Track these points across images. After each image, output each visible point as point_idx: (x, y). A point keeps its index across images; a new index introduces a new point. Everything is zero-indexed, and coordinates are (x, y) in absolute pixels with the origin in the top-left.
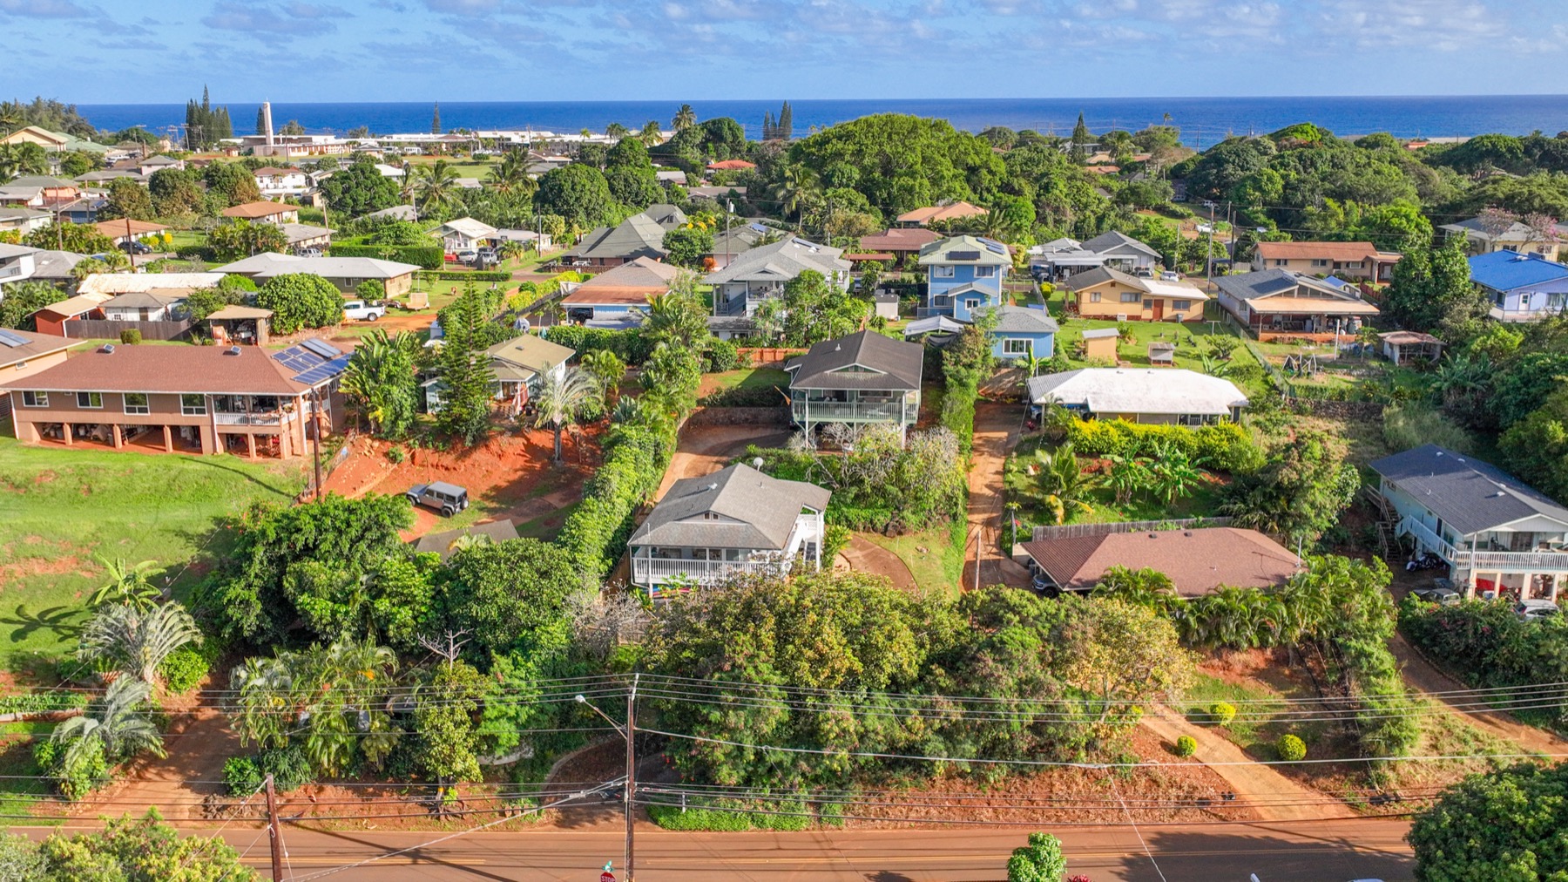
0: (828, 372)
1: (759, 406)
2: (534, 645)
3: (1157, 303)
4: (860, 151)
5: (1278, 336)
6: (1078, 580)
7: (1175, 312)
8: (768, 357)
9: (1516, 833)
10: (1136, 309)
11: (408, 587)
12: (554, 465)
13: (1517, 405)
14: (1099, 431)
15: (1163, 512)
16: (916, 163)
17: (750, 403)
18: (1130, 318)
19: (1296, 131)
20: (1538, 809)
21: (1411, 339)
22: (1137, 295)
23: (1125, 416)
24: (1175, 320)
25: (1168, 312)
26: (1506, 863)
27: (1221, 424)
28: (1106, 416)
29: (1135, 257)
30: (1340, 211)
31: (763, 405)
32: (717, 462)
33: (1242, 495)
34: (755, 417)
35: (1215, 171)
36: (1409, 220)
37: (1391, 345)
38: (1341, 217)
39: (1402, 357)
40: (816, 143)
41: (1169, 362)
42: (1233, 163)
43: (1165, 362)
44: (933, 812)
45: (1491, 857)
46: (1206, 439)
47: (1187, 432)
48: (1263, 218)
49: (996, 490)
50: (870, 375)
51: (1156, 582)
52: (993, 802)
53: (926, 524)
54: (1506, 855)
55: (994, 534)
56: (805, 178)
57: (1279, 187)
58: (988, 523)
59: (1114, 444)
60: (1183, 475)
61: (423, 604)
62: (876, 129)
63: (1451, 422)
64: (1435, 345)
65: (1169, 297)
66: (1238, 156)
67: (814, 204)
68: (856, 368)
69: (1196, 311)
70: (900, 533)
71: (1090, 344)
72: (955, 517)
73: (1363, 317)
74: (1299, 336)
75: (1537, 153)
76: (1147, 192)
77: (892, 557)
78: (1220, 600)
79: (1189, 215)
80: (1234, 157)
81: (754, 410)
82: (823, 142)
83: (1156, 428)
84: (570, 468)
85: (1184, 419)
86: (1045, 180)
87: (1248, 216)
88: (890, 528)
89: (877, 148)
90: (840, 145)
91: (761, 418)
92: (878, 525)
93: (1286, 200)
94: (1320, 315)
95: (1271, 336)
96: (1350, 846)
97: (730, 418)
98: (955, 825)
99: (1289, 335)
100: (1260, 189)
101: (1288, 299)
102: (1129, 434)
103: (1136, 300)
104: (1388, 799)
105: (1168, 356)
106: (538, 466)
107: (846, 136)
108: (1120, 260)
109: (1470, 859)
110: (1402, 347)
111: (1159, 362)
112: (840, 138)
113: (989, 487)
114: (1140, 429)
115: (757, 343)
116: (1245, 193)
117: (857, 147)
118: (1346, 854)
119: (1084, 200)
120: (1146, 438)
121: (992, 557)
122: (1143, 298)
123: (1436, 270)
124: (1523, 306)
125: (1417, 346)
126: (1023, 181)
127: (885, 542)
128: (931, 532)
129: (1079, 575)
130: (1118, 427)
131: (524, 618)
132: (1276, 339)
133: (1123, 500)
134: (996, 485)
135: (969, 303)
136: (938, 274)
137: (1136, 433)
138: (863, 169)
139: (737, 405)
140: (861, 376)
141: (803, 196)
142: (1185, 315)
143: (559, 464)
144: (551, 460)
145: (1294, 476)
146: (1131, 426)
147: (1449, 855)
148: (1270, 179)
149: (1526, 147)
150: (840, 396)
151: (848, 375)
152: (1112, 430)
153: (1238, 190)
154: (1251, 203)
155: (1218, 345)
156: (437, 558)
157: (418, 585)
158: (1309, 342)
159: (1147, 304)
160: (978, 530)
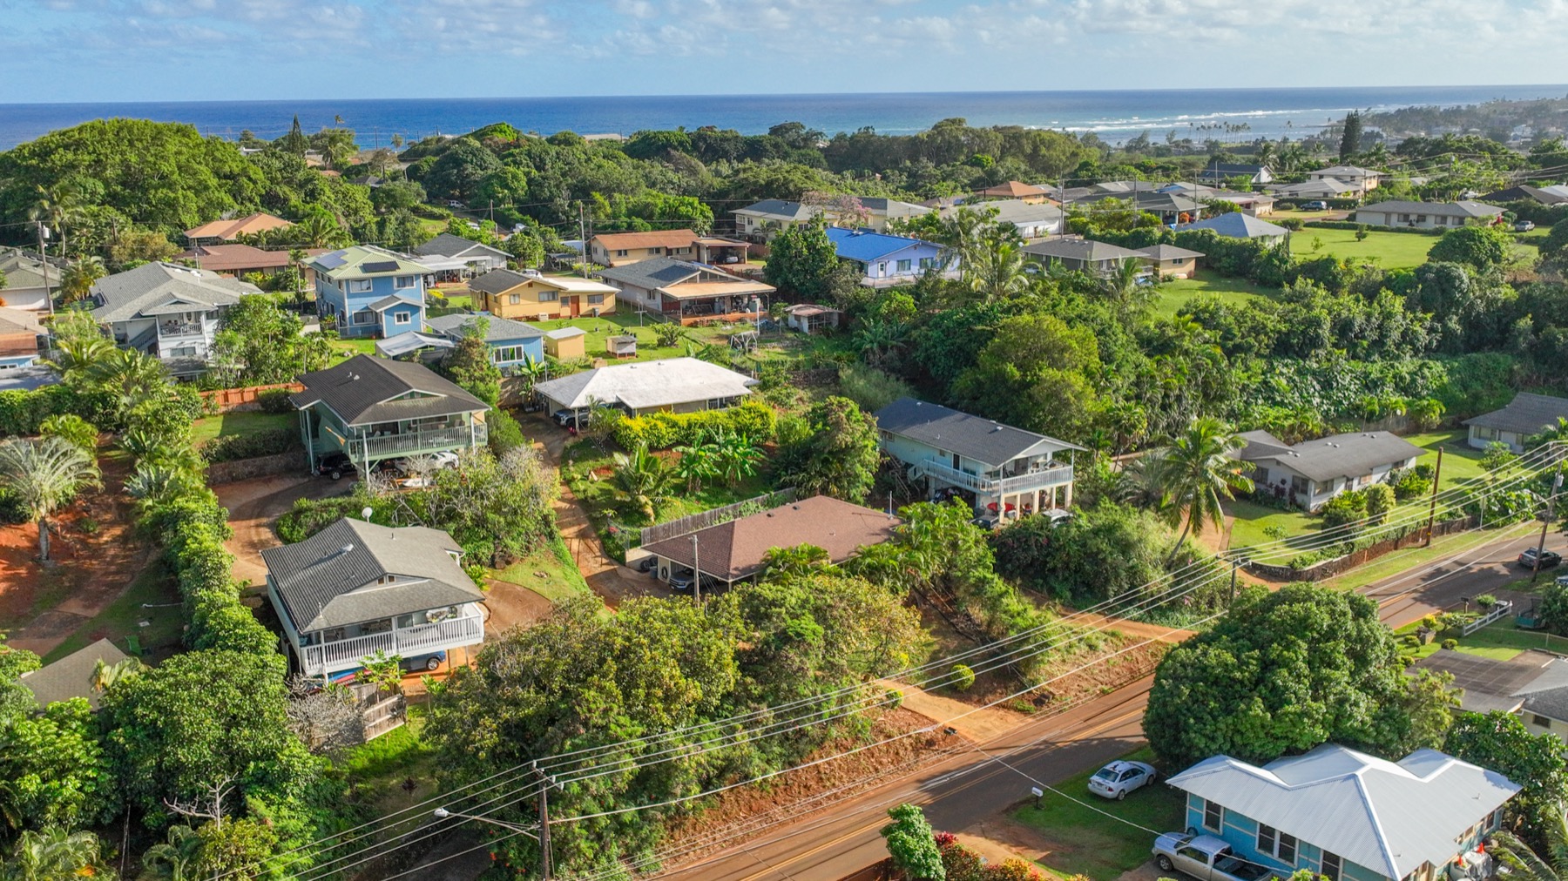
0: (382, 403)
1: (263, 455)
2: (286, 774)
3: (573, 299)
4: (98, 162)
5: (698, 319)
6: (736, 569)
7: (591, 307)
8: (235, 399)
9: (1238, 687)
10: (555, 307)
11: (62, 751)
12: (43, 567)
13: (945, 356)
14: (648, 427)
15: (729, 493)
16: (172, 173)
17: (253, 453)
18: (551, 316)
19: (495, 130)
20: (1247, 664)
21: (813, 311)
22: (554, 293)
23: (667, 408)
24: (592, 314)
25: (585, 307)
26: (1244, 712)
27: (744, 403)
28: (644, 411)
29: (488, 258)
30: (607, 203)
31: (269, 453)
32: (258, 526)
33: (798, 466)
34: (261, 468)
35: (455, 171)
36: (693, 208)
37: (798, 317)
38: (609, 210)
39: (810, 327)
40: (33, 154)
41: (633, 354)
42: (472, 162)
43: (629, 354)
44: (735, 827)
45: (1228, 711)
46: (739, 419)
47: (721, 414)
48: (517, 215)
49: (570, 501)
50: (430, 401)
51: (814, 554)
52: (777, 799)
53: (528, 548)
54: (1242, 706)
55: (595, 545)
56: (63, 195)
57: (524, 183)
58: (582, 535)
59: (663, 437)
60: (744, 454)
61: (88, 767)
62: (110, 136)
63: (893, 377)
64: (831, 313)
65: (583, 293)
66: (475, 155)
67: (83, 225)
68: (412, 395)
69: (609, 304)
70: (508, 563)
71: (560, 344)
72: (551, 536)
73: (762, 296)
74: (715, 318)
75: (702, 146)
76: (403, 195)
77: (519, 588)
78: (868, 560)
79: (448, 215)
80: (470, 156)
81: (259, 461)
82: (44, 152)
83: (693, 416)
84: (67, 567)
85: (714, 403)
86: (310, 187)
87: (503, 213)
88: (497, 559)
89: (118, 158)
90: (70, 156)
91: (268, 469)
92: (484, 559)
93: (532, 195)
94: (722, 298)
95: (691, 320)
96: (1053, 744)
97: (230, 474)
98: (759, 834)
99: (706, 318)
100: (507, 186)
101: (692, 285)
102: (674, 425)
103: (554, 299)
104: (1047, 697)
105: (631, 348)
106: (23, 571)
107: (78, 145)
108: (475, 262)
109: (1215, 718)
110: (810, 318)
111: (623, 355)
112: (66, 147)
113: (562, 500)
114: (682, 418)
115: (216, 386)
116: (494, 191)
117: (94, 157)
118: (1054, 752)
119: (353, 205)
120: (690, 426)
121: (605, 568)
122: (560, 295)
123: (811, 247)
124: (881, 274)
125: (817, 317)
126: (286, 189)
127: (500, 575)
128: (535, 556)
129: (733, 565)
130: (663, 419)
131: (250, 747)
132: (696, 322)
133: (694, 489)
134: (567, 496)
135: (399, 316)
136: (355, 288)
137: (680, 423)
138: (107, 184)
139: (237, 457)
140: (421, 402)
141: (66, 217)
142: (601, 309)
143: (50, 564)
144: (38, 562)
145: (849, 439)
146: (672, 416)
147: (1198, 719)
148: (515, 177)
149: (693, 141)
150: (394, 428)
151: (407, 403)
152: (659, 423)
153: (485, 189)
154: (502, 201)
155: (664, 333)
156: (84, 704)
157: (73, 743)
158: (725, 322)
159: (564, 301)
160: (575, 544)
